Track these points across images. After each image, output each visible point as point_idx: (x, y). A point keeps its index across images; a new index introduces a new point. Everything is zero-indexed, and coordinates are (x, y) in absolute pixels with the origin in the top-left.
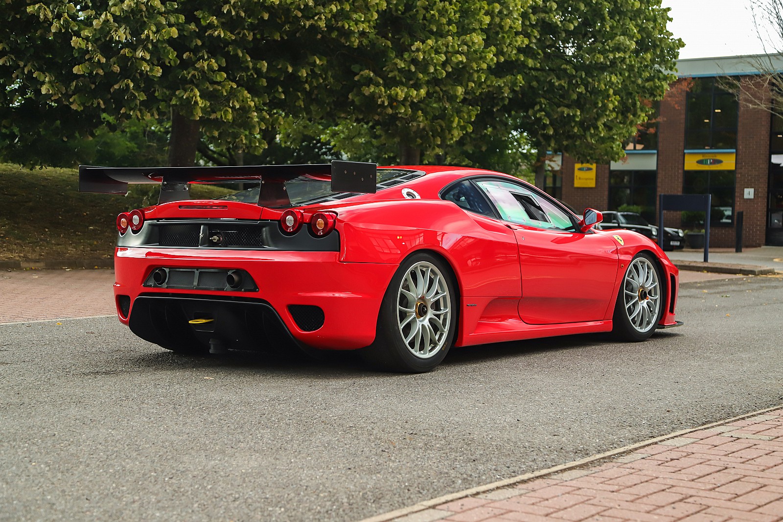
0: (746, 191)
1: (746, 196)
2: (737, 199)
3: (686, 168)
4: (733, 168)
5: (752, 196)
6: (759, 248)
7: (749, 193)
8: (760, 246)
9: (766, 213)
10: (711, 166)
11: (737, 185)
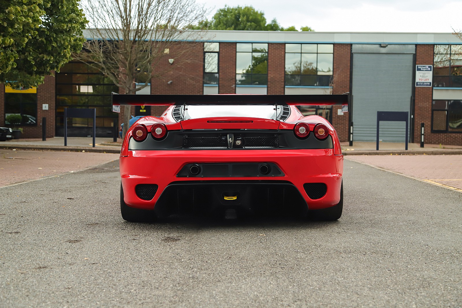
0: (44, 105)
1: (44, 108)
2: (39, 110)
3: (6, 92)
4: (36, 92)
5: (47, 109)
6: (52, 138)
7: (45, 107)
8: (53, 137)
9: (55, 118)
10: (22, 91)
11: (38, 102)
